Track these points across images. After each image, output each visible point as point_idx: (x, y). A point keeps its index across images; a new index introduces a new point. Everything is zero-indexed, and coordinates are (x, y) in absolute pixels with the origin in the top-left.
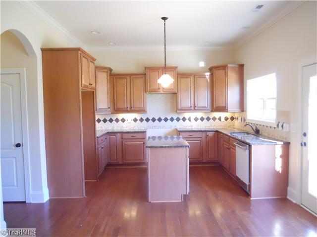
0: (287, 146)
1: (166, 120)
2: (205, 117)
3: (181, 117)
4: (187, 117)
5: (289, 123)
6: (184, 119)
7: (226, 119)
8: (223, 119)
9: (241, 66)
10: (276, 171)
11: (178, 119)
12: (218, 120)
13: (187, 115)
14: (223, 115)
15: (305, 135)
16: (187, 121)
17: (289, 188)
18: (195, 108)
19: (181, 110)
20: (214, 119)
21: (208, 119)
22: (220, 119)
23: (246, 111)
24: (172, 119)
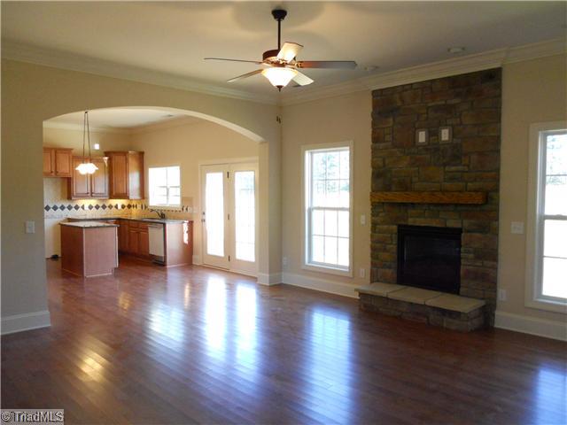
0: (191, 224)
1: (55, 208)
2: (101, 205)
3: (73, 205)
4: (80, 205)
5: (192, 206)
6: (77, 207)
7: (123, 207)
8: (119, 207)
9: (141, 154)
10: (184, 244)
11: (70, 208)
12: (114, 208)
13: (81, 202)
14: (120, 202)
15: (204, 213)
16: (80, 209)
17: (194, 257)
18: (91, 195)
19: (77, 196)
20: (110, 207)
21: (104, 207)
22: (116, 207)
23: (148, 198)
24: (62, 208)
